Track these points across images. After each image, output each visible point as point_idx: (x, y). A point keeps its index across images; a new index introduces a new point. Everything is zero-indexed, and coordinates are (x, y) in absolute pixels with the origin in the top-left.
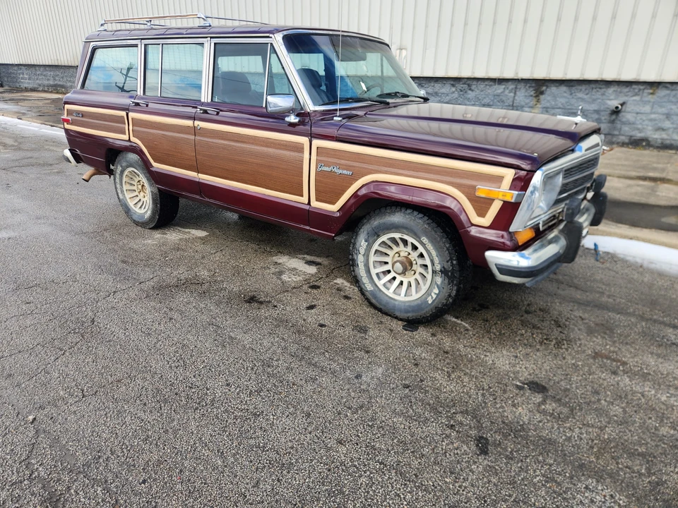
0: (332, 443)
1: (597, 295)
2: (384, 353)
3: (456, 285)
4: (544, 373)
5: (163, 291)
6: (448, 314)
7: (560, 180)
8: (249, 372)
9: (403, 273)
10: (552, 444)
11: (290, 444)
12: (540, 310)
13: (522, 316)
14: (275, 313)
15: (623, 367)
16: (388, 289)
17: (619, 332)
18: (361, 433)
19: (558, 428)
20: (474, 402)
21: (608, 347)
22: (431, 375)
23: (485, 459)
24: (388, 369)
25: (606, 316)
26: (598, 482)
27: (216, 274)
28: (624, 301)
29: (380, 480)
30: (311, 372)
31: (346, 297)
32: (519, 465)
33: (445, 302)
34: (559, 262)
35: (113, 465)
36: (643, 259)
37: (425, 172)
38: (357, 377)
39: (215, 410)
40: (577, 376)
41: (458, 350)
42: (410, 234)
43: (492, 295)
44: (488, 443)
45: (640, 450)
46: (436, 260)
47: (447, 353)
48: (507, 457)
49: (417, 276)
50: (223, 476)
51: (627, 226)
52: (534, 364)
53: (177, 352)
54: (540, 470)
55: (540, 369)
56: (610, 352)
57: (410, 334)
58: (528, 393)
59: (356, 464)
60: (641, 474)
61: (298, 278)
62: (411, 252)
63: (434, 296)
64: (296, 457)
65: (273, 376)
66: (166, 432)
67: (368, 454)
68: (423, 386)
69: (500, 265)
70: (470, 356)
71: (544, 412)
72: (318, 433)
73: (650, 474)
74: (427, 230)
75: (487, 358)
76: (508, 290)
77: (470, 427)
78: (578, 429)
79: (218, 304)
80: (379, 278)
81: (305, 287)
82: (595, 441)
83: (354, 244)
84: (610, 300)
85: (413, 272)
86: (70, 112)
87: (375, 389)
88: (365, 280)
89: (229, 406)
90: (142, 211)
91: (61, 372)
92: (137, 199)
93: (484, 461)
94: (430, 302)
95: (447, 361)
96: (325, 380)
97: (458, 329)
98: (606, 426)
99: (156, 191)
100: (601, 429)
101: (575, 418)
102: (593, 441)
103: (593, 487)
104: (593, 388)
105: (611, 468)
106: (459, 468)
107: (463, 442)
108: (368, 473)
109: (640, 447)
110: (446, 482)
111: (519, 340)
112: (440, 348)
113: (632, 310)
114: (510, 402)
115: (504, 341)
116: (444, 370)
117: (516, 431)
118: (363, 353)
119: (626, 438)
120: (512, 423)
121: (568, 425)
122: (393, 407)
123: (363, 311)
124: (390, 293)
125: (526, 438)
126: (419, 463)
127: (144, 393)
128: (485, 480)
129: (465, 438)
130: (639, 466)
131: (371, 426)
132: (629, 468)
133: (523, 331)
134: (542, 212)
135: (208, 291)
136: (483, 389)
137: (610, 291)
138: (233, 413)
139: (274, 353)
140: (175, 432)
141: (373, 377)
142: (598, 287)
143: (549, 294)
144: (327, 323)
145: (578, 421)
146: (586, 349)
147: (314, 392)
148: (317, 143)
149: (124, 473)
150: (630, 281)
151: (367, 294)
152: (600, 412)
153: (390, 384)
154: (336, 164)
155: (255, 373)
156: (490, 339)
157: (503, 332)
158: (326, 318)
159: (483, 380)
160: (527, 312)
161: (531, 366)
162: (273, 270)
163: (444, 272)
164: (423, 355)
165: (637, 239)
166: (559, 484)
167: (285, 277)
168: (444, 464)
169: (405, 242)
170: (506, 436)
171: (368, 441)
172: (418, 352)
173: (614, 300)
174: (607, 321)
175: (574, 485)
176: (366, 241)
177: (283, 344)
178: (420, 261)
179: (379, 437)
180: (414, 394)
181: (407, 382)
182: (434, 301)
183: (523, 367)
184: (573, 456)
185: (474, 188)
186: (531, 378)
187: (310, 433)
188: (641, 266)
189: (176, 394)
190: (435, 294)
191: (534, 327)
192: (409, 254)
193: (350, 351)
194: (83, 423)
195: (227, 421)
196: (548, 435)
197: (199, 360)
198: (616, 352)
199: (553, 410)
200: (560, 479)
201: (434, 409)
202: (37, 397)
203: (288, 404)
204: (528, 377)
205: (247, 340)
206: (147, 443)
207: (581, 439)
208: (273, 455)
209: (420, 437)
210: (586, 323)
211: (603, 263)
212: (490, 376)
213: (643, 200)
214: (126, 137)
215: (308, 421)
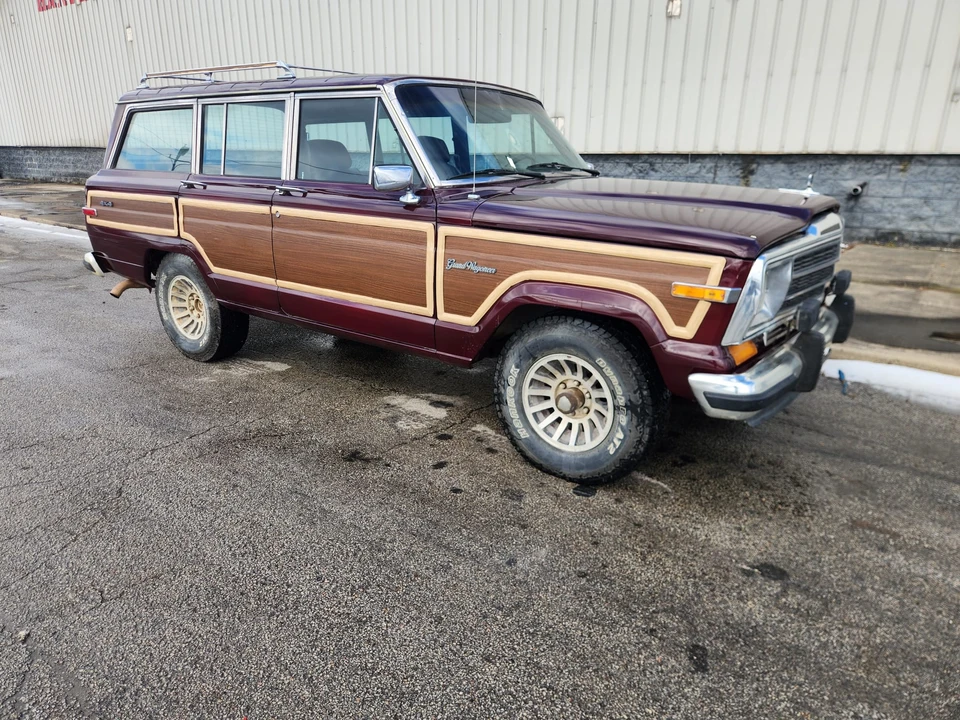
0: (475, 661)
1: (849, 442)
2: (548, 528)
3: (648, 426)
4: (781, 551)
5: (224, 447)
6: (638, 471)
7: (788, 274)
8: (350, 559)
9: (572, 411)
10: (800, 654)
11: (412, 664)
12: (769, 462)
13: (744, 472)
14: (388, 474)
15: (894, 540)
16: (551, 435)
17: (884, 491)
18: (518, 645)
19: (808, 630)
20: (682, 595)
21: (870, 513)
22: (618, 558)
23: (703, 678)
24: (555, 551)
25: (864, 470)
26: (872, 707)
27: (302, 422)
28: (887, 448)
29: (549, 713)
30: (442, 558)
31: (491, 451)
32: (754, 686)
33: (633, 451)
34: (794, 390)
35: (146, 701)
36: (909, 391)
37: (600, 265)
38: (509, 563)
39: (300, 616)
40: (830, 555)
41: (655, 521)
42: (580, 355)
43: (699, 443)
44: (706, 655)
45: (929, 659)
46: (619, 391)
47: (639, 525)
48: (736, 675)
49: (592, 416)
50: (312, 714)
51: (883, 347)
52: (766, 538)
53: (243, 533)
54: (786, 693)
55: (776, 546)
56: (874, 519)
57: (584, 499)
58: (760, 580)
59: (512, 690)
60: (934, 695)
61: (421, 426)
62: (582, 381)
63: (618, 443)
64: (423, 683)
65: (386, 564)
66: (226, 649)
67: (530, 676)
68: (607, 574)
69: (710, 393)
70: (672, 529)
71: (785, 608)
72: (455, 646)
73: (947, 694)
74: (605, 348)
75: (698, 532)
76: (722, 437)
77: (679, 632)
78: (836, 631)
79: (304, 463)
80: (537, 420)
81: (431, 438)
82: (863, 648)
83: (501, 372)
84: (868, 448)
85: (586, 410)
86: (95, 201)
87: (537, 580)
88: (517, 424)
89: (321, 609)
90: (196, 337)
91: (71, 565)
92: (189, 320)
93: (701, 682)
94: (612, 453)
95: (640, 537)
96: (462, 568)
97: (653, 491)
98: (877, 626)
99: (216, 307)
100: (870, 629)
101: (831, 616)
102: (859, 647)
103: (866, 715)
104: (853, 570)
105: (889, 687)
106: (666, 692)
107: (669, 654)
108: (531, 703)
109: (929, 655)
110: (647, 714)
111: (743, 505)
112: (628, 520)
113: (899, 461)
114: (735, 594)
115: (721, 507)
116: (636, 550)
117: (746, 635)
118: (517, 528)
119: (907, 641)
120: (739, 625)
121: (822, 625)
122: (564, 606)
123: (515, 469)
124: (553, 441)
125: (762, 645)
126: (606, 686)
127: (194, 593)
128: (706, 709)
129: (672, 648)
130: (930, 682)
131: (533, 634)
132: (916, 686)
133: (748, 493)
134: (766, 319)
135: (291, 446)
136: (695, 577)
137: (866, 435)
138: (327, 619)
139: (388, 530)
140: (240, 650)
141: (532, 563)
142: (848, 430)
143: (780, 441)
144: (463, 487)
145: (835, 619)
146: (840, 516)
147: (447, 587)
148: (444, 230)
149: (161, 713)
150: (895, 421)
151: (520, 443)
152: (866, 605)
153: (558, 572)
154: (473, 259)
155: (360, 561)
156: (701, 505)
157: (718, 494)
158: (462, 480)
159: (694, 563)
160: (750, 466)
161: (761, 541)
162: (384, 415)
163: (630, 407)
164: (605, 529)
165: (899, 363)
166: (814, 712)
167: (401, 425)
168: (642, 687)
169: (573, 367)
170: (732, 643)
171: (529, 656)
172: (596, 525)
173: (873, 447)
174: (866, 477)
175: (838, 712)
176: (517, 367)
177: (399, 518)
178: (596, 394)
179: (544, 650)
180: (594, 586)
181: (583, 569)
182: (617, 451)
183: (751, 543)
184: (832, 670)
185: (669, 285)
186: (762, 559)
187: (442, 646)
188: (907, 401)
189: (242, 594)
190: (619, 439)
191: (762, 487)
192: (580, 384)
193: (498, 526)
194: (101, 640)
195: (317, 632)
196: (793, 641)
197: (275, 544)
198: (882, 520)
199: (799, 604)
200: (815, 704)
201: (624, 607)
202: (33, 603)
203: (408, 605)
204: (759, 557)
205: (347, 513)
206: (196, 667)
207: (842, 645)
208: (386, 680)
209: (606, 648)
210: (836, 481)
211: (853, 398)
212: (704, 558)
213: (902, 312)
214: (174, 232)
215: (439, 629)
